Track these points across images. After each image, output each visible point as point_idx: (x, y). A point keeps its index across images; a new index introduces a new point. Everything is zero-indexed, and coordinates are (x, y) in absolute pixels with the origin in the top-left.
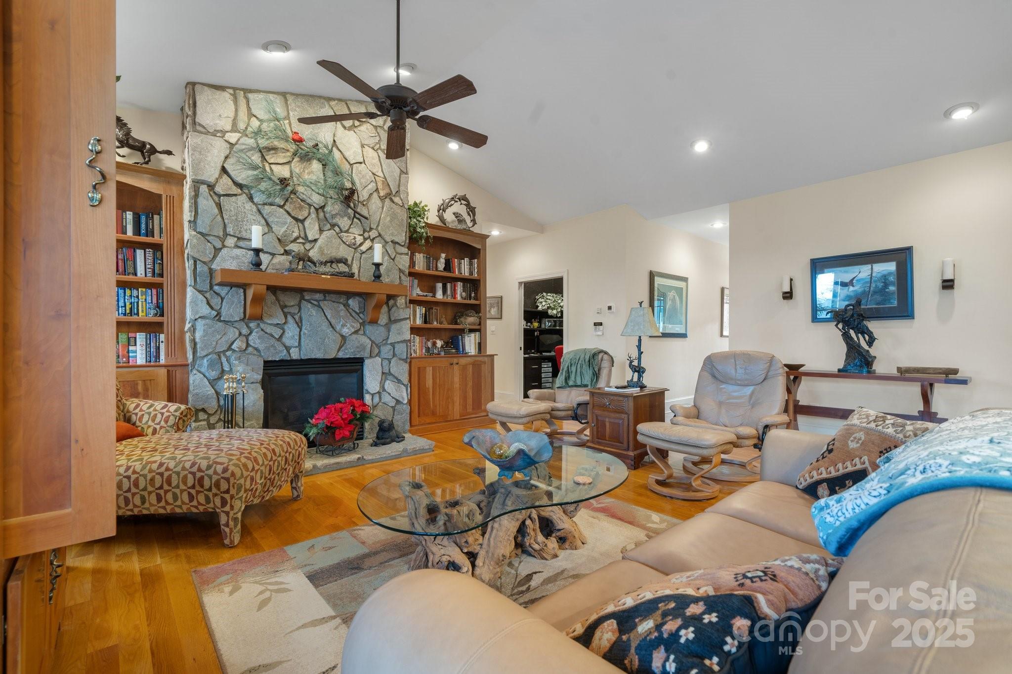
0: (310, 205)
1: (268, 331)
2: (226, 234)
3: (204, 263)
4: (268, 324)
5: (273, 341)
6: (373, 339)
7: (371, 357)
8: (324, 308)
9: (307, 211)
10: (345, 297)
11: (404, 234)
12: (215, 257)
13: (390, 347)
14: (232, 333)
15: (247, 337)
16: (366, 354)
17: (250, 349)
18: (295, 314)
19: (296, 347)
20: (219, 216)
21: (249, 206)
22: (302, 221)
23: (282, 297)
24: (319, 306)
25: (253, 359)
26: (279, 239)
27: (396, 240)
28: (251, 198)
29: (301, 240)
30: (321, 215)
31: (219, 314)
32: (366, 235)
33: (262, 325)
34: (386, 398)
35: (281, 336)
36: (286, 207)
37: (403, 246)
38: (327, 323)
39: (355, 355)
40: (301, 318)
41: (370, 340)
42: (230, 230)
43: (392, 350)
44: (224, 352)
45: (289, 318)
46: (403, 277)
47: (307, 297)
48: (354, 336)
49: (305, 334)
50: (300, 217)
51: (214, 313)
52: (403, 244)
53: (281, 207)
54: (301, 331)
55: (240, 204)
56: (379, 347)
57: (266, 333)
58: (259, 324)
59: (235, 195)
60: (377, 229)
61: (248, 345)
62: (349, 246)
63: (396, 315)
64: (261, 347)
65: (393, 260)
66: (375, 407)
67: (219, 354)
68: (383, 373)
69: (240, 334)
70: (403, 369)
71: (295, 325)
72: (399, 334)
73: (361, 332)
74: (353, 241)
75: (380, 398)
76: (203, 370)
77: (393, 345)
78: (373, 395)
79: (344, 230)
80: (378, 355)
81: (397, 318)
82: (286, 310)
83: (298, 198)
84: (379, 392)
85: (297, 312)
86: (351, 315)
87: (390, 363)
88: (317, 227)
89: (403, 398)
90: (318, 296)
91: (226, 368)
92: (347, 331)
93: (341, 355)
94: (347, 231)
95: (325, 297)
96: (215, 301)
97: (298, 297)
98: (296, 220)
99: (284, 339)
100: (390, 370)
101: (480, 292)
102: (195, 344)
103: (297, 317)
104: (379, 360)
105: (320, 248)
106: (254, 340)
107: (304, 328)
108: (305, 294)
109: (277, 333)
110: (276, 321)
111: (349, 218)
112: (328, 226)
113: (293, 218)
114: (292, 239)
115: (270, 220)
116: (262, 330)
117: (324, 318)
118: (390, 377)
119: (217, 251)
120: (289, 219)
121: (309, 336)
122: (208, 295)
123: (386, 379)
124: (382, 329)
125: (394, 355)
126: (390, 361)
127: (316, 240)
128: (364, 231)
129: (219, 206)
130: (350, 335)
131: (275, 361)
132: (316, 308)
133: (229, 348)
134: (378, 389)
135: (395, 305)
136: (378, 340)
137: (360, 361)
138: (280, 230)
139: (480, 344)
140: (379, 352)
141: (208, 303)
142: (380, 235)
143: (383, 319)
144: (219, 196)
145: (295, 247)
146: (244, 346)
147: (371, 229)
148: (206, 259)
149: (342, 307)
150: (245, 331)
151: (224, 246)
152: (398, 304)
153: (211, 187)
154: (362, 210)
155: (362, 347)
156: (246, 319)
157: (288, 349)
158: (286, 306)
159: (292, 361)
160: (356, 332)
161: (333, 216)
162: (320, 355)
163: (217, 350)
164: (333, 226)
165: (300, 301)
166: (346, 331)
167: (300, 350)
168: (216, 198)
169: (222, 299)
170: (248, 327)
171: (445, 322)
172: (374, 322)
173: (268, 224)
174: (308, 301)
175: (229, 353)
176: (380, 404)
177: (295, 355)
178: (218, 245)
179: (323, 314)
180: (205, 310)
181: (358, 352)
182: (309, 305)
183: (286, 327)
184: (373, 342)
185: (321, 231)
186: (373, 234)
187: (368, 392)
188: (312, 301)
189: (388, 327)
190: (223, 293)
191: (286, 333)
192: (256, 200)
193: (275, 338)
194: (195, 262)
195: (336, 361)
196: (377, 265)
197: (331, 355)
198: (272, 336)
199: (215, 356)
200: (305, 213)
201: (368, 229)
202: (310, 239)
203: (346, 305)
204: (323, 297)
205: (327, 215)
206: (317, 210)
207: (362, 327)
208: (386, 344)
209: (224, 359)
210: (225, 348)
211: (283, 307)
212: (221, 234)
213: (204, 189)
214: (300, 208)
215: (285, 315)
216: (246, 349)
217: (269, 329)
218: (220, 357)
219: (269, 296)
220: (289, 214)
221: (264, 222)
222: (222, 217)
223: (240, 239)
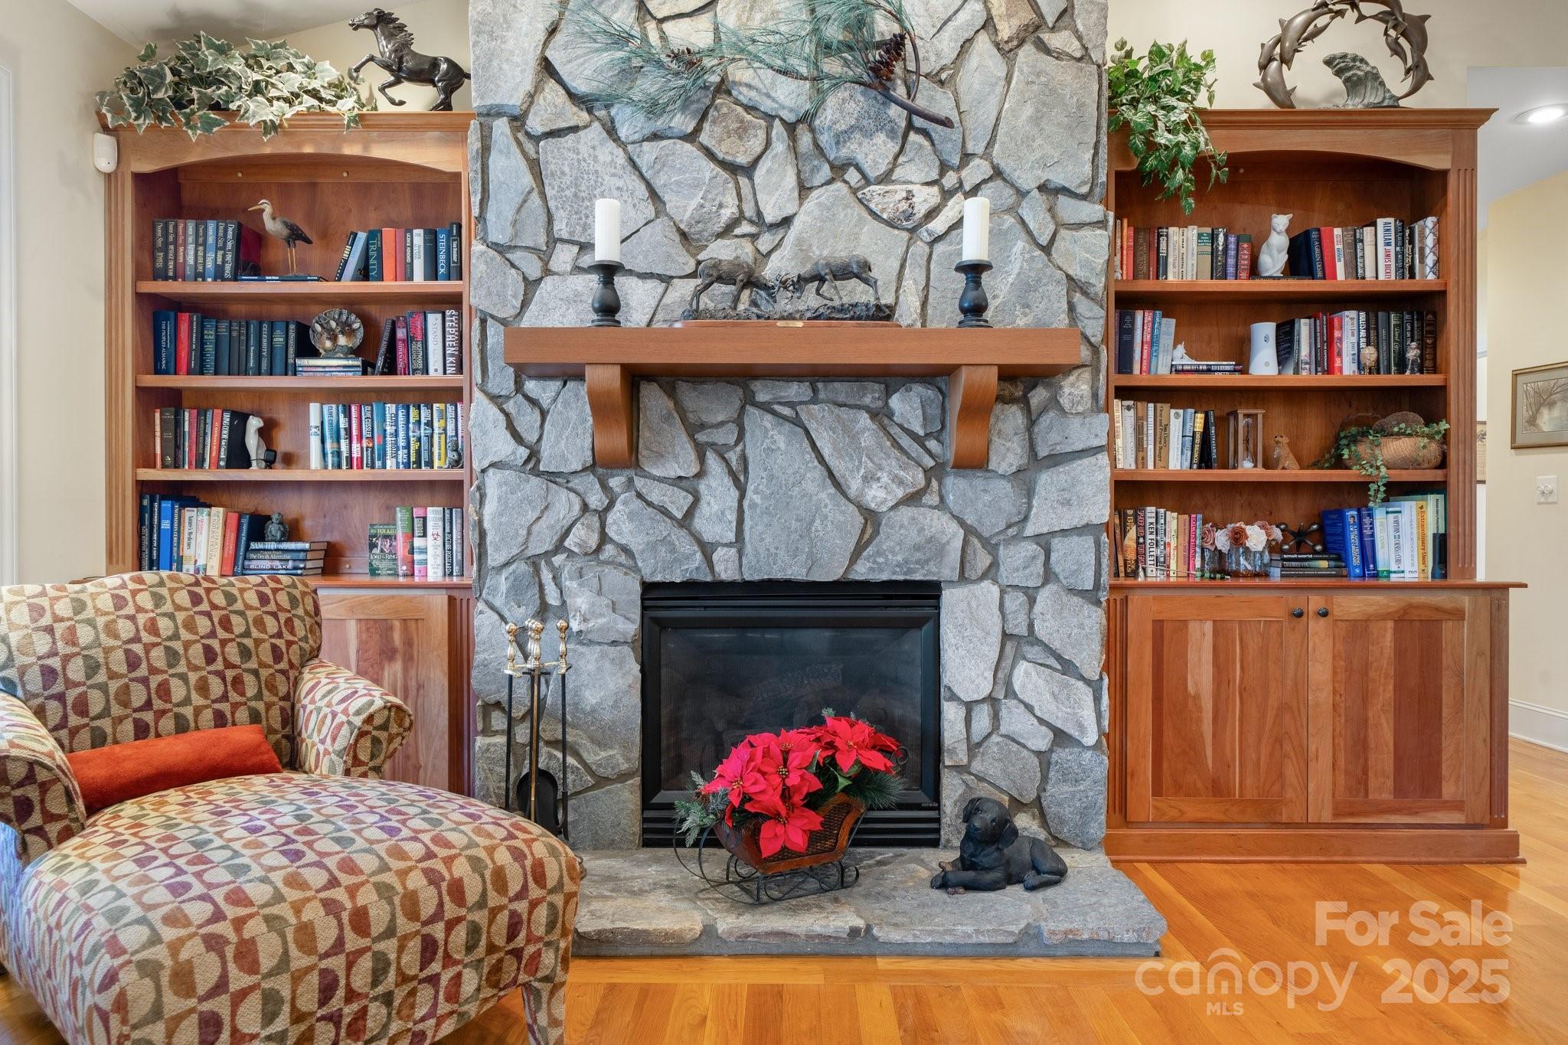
0: (769, 118)
1: (654, 497)
2: (553, 241)
3: (503, 322)
4: (655, 478)
5: (664, 527)
6: (970, 520)
7: (963, 579)
8: (812, 426)
9: (761, 135)
10: (876, 386)
11: (1089, 155)
12: (525, 305)
13: (1031, 548)
14: (565, 505)
15: (603, 514)
16: (946, 570)
17: (609, 550)
18: (728, 447)
19: (729, 545)
20: (535, 196)
21: (610, 153)
22: (749, 170)
23: (690, 397)
24: (797, 422)
25: (614, 577)
26: (684, 235)
27: (1058, 178)
28: (611, 131)
29: (745, 228)
30: (805, 140)
31: (534, 454)
32: (950, 180)
33: (639, 482)
34: (1015, 720)
35: (690, 513)
36: (704, 138)
37: (1084, 197)
38: (819, 472)
39: (910, 571)
40: (744, 459)
41: (962, 523)
42: (561, 228)
43: (1042, 558)
44: (548, 555)
45: (712, 460)
46: (1083, 305)
47: (762, 397)
48: (906, 512)
49: (753, 506)
50: (742, 159)
51: (523, 452)
52: (1085, 189)
53: (691, 137)
54: (742, 497)
55: (584, 150)
56: (991, 547)
57: (650, 504)
58: (630, 481)
59: (574, 129)
60: (987, 155)
61: (604, 539)
62: (890, 223)
63: (1054, 437)
64: (636, 543)
65: (1047, 249)
66: (974, 748)
67: (534, 562)
68: (1006, 636)
69: (585, 508)
70: (1081, 626)
71: (728, 481)
72: (1067, 503)
73: (932, 499)
74: (904, 206)
75: (996, 718)
76: (498, 602)
77: (1044, 540)
78: (969, 706)
79: (872, 174)
80: (991, 572)
81: (1059, 449)
82: (702, 437)
83: (737, 102)
84: (991, 700)
85: (732, 440)
86: (896, 444)
87: (1032, 601)
88: (790, 180)
89: (1081, 727)
90: (795, 391)
91: (553, 599)
92: (881, 494)
93: (862, 572)
94: (886, 178)
95: (815, 391)
96: (527, 421)
97: (736, 396)
98: (732, 168)
99: (699, 523)
100: (1031, 626)
101: (1448, 340)
102: (482, 534)
103: (733, 457)
104: (989, 591)
105: (800, 241)
106: (622, 525)
107: (750, 488)
108: (757, 385)
109: (677, 502)
110: (673, 470)
111: (892, 134)
112: (826, 172)
113: (724, 164)
114: (718, 228)
115: (658, 183)
116: (639, 496)
117: (810, 456)
118: (1033, 652)
119: (531, 286)
120: (709, 169)
121: (767, 511)
122: (510, 407)
123: (1019, 656)
124: (1004, 488)
125: (1049, 576)
126: (1031, 596)
127: (787, 221)
128: (944, 168)
129: (535, 167)
130: (892, 508)
131: (673, 583)
132: (787, 426)
133: (559, 547)
134: (985, 689)
135: (1054, 403)
136: (992, 524)
137: (928, 593)
138: (684, 207)
139: (1442, 543)
140: (994, 565)
141: (511, 427)
142: (998, 173)
143: (1007, 455)
144: (536, 139)
145: (722, 251)
146: (593, 541)
147: (966, 157)
148: (507, 313)
149: (864, 419)
150: (596, 500)
151: (547, 272)
152: (1065, 401)
153: (518, 120)
154: (932, 99)
155: (935, 548)
156: (600, 464)
157: (707, 549)
158: (703, 426)
159: (722, 584)
160: (913, 499)
161: (840, 139)
162: (797, 572)
163: (530, 552)
164: (839, 169)
165: (742, 410)
166: (877, 496)
167: (740, 554)
168: (529, 147)
169: (544, 414)
170: (604, 486)
171: (1290, 461)
172: (974, 463)
173: (654, 195)
174: (766, 407)
175: (558, 560)
176: (995, 738)
177: (726, 569)
178: (533, 269)
179: (806, 444)
180: (503, 446)
181: (917, 562)
182: (768, 420)
183: (702, 487)
184: (969, 531)
185: (804, 189)
186: (973, 173)
187: (953, 697)
188: (777, 407)
189: (1024, 479)
190: (545, 401)
191: (703, 504)
192: (623, 132)
193: (671, 517)
194: (483, 322)
195: (845, 589)
196: (974, 271)
197: (832, 572)
198: (665, 512)
199: (522, 567)
200: (756, 144)
201: (955, 160)
202: (769, 218)
203: (881, 415)
204: (809, 392)
205: (824, 139)
206: (791, 128)
207: (934, 484)
208: (1019, 538)
209: (546, 576)
210: (548, 546)
211: (693, 429)
212: (541, 241)
213: (501, 128)
214: (743, 131)
215: (701, 451)
216: (599, 549)
217: (657, 494)
218: (537, 571)
219: (654, 399)
220: (710, 154)
221: (642, 190)
222: (543, 195)
223: (586, 247)
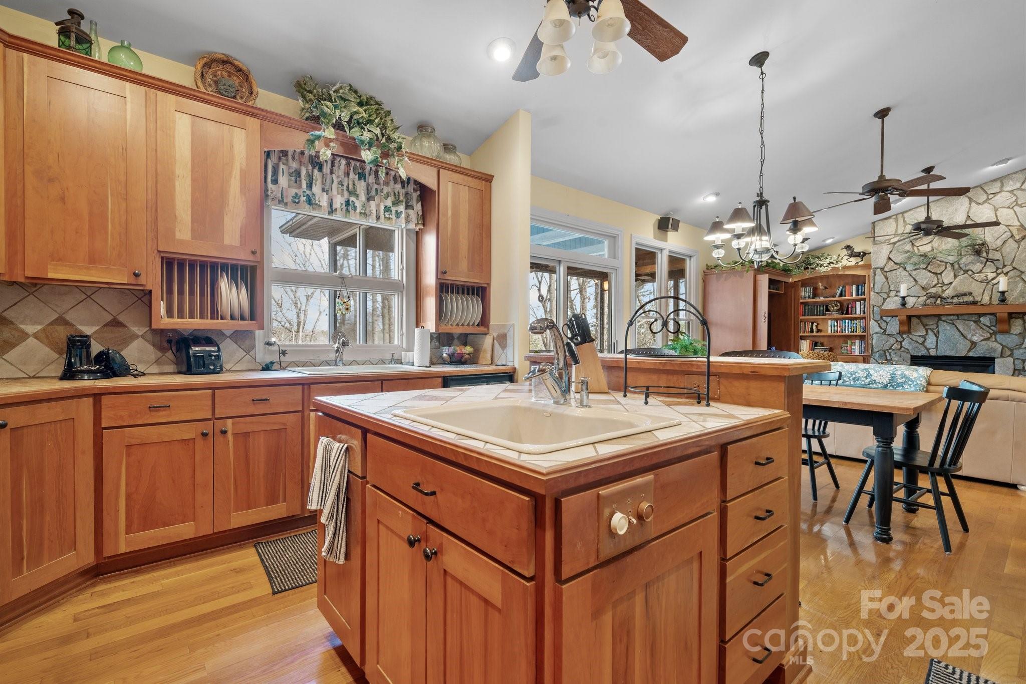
0: (946, 263)
1: (914, 339)
2: (890, 291)
3: (878, 306)
4: (915, 335)
5: (917, 345)
6: (1004, 344)
7: (1002, 357)
8: (957, 325)
9: (944, 267)
10: (977, 317)
12: (883, 303)
14: (892, 340)
15: (901, 343)
16: (996, 354)
17: (903, 349)
19: (934, 348)
20: (886, 283)
21: (904, 273)
22: (940, 274)
23: (924, 320)
24: (953, 324)
25: (903, 354)
26: (923, 288)
28: (905, 269)
29: (939, 285)
30: (956, 266)
31: (885, 331)
32: (999, 271)
33: (910, 336)
35: (924, 342)
36: (929, 268)
38: (958, 334)
39: (986, 355)
40: (938, 331)
41: (1002, 344)
42: (892, 288)
44: (888, 350)
45: (930, 332)
47: (943, 319)
48: (984, 342)
49: (940, 341)
50: (939, 272)
51: (882, 331)
53: (925, 268)
54: (937, 339)
55: (898, 273)
56: (1010, 350)
58: (908, 336)
59: (896, 269)
60: (1010, 265)
61: (901, 347)
62: (981, 282)
64: (910, 348)
67: (885, 351)
68: (1015, 369)
69: (897, 341)
71: (934, 336)
73: (992, 339)
74: (985, 277)
76: (876, 358)
79: (976, 272)
80: (1010, 355)
82: (927, 327)
83: (938, 260)
85: (935, 328)
86: (982, 328)
87: (1023, 362)
88: (952, 274)
90: (952, 318)
91: (889, 358)
93: (971, 354)
94: (980, 272)
95: (958, 317)
96: (884, 325)
97: (937, 319)
98: (936, 274)
99: (926, 344)
100: (1022, 367)
102: (872, 346)
103: (935, 331)
104: (1010, 359)
105: (954, 287)
106: (906, 344)
107: (940, 337)
108: (942, 317)
109: (921, 340)
110: (919, 334)
111: (982, 263)
112: (962, 272)
113: (934, 273)
114: (932, 286)
115: (916, 279)
116: (911, 339)
117: (956, 330)
119: (885, 300)
120: (930, 274)
121: (944, 342)
122: (879, 322)
124: (1015, 337)
127: (951, 283)
128: (998, 269)
129: (886, 277)
130: (980, 341)
131: (919, 356)
132: (950, 325)
133: (891, 348)
136: (1011, 345)
138: (923, 282)
140: (1012, 354)
141: (880, 326)
143: (1016, 330)
144: (887, 272)
145: (933, 290)
146: (899, 347)
147: (1005, 266)
148: (879, 305)
149: (972, 323)
150: (900, 339)
151: (889, 297)
153: (882, 269)
154: (993, 255)
155: (993, 350)
156: (900, 333)
157: (928, 349)
158: (927, 325)
159: (931, 356)
160: (987, 339)
161: (966, 265)
162: (952, 354)
163: (883, 349)
164: (966, 271)
165: (938, 322)
166: (976, 339)
167: (937, 350)
168: (885, 274)
169: (887, 323)
170: (902, 337)
172: (1005, 332)
173: (915, 280)
174: (945, 321)
175: (890, 351)
177: (933, 353)
178: (885, 296)
179: (955, 328)
180: (878, 329)
181: (988, 353)
182: (945, 324)
183: (927, 337)
184: (1004, 346)
185: (956, 276)
186: (1006, 269)
188: (947, 321)
189: (1021, 335)
190: (888, 321)
191: (927, 340)
192: (908, 269)
193: (919, 343)
194: (873, 306)
195: (966, 358)
196: (1003, 292)
197: (963, 354)
198: (917, 342)
199: (882, 352)
200: (942, 269)
201: (1001, 267)
202: (946, 283)
204: (956, 318)
205: (962, 266)
206: (952, 265)
207: (992, 336)
208: (1019, 348)
209: (887, 354)
210: (888, 348)
211: (924, 326)
212: (887, 291)
213: (878, 271)
214: (939, 266)
215: (927, 330)
216: (900, 349)
217: (915, 338)
218: (885, 353)
219: (915, 321)
220: (930, 271)
221: (912, 280)
222: (888, 282)
223: (898, 291)
